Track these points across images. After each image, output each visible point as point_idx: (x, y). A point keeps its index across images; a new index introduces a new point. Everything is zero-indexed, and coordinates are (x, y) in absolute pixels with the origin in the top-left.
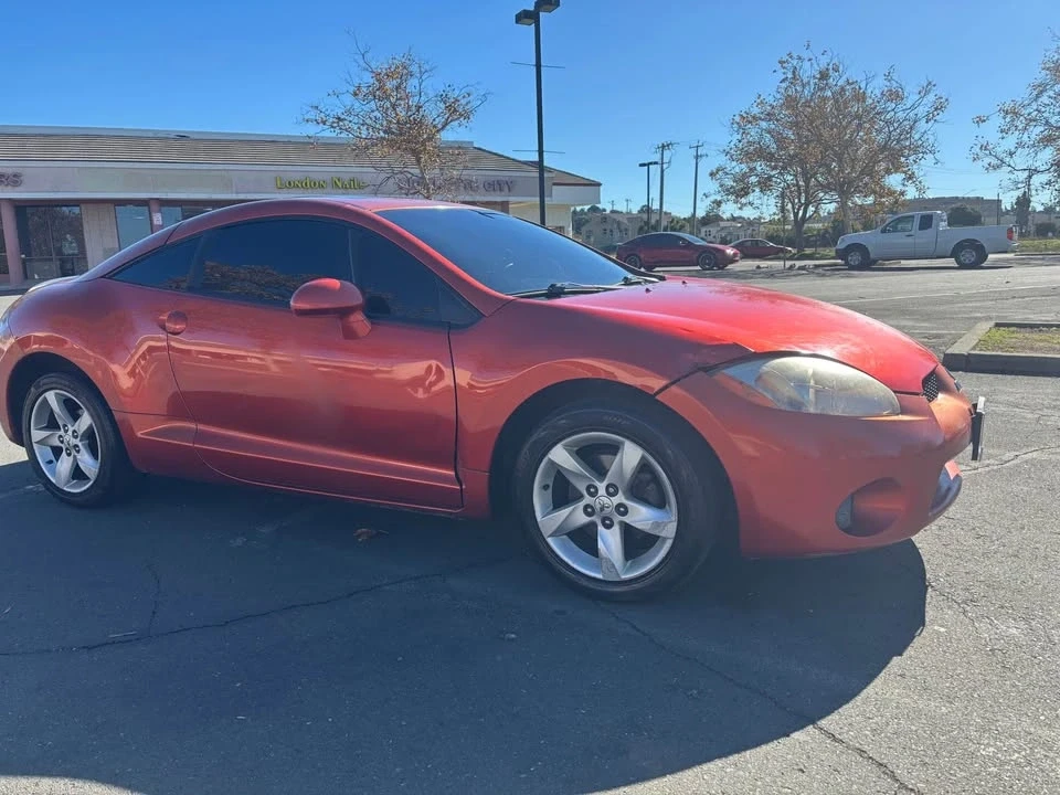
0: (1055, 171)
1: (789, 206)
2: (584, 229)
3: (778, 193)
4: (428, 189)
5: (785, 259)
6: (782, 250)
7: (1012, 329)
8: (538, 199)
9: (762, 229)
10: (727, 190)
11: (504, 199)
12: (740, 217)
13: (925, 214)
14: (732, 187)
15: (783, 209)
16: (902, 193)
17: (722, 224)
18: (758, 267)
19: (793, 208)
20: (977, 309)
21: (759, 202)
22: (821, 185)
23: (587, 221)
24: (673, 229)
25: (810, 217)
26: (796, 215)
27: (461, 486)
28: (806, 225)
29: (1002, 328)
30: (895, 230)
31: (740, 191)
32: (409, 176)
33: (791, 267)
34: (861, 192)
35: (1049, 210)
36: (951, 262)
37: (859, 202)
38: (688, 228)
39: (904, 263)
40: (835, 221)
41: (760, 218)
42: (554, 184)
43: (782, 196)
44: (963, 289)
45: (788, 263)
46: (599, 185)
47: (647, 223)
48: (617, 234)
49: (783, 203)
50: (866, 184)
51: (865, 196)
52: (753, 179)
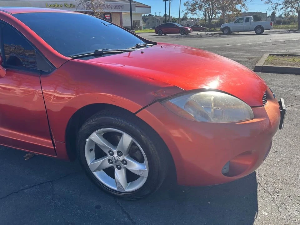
0: (285, 4)
1: (207, 15)
2: (147, 21)
3: (204, 10)
4: (94, 8)
5: (205, 31)
6: (204, 29)
7: (275, 56)
8: (130, 11)
9: (199, 22)
10: (189, 9)
11: (121, 11)
12: (193, 18)
13: (247, 17)
14: (190, 8)
15: (205, 15)
16: (240, 11)
17: (188, 20)
18: (197, 34)
19: (209, 15)
20: (263, 48)
21: (199, 13)
22: (218, 8)
23: (148, 19)
24: (173, 22)
25: (213, 18)
26: (209, 17)
27: (54, 147)
28: (212, 21)
29: (271, 56)
30: (238, 22)
31: (193, 10)
32: (87, 3)
33: (207, 34)
34: (228, 10)
35: (280, 16)
36: (254, 32)
37: (228, 13)
38: (178, 21)
39: (240, 33)
40: (220, 19)
41: (198, 18)
42: (136, 7)
43: (205, 11)
44: (258, 41)
45: (206, 33)
46: (150, 7)
47: (165, 20)
48: (157, 23)
49: (205, 13)
50: (230, 8)
51: (230, 11)
52: (197, 6)
